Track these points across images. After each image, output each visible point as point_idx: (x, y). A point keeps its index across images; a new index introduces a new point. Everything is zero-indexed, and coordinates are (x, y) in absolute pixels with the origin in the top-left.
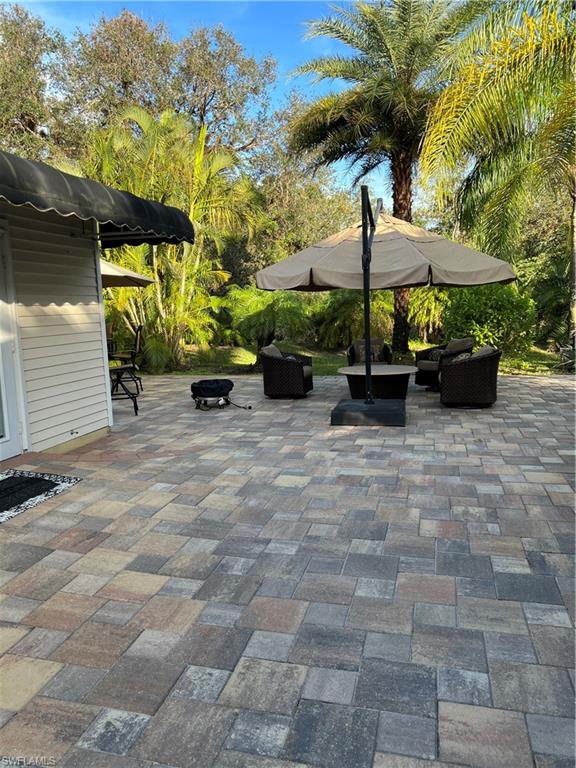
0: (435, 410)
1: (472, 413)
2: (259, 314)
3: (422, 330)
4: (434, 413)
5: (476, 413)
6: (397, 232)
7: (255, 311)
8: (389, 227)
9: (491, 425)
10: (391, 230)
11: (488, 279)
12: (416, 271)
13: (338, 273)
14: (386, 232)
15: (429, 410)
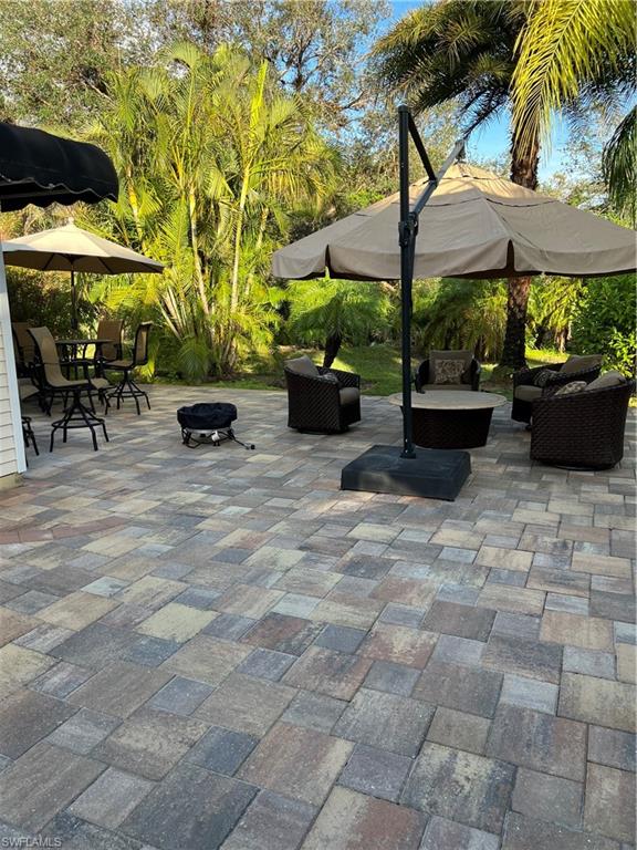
0: (520, 469)
1: (577, 477)
2: (317, 312)
3: (559, 334)
4: (515, 476)
5: (582, 481)
6: (475, 189)
7: (313, 307)
8: (467, 183)
9: (598, 508)
10: (467, 187)
11: (619, 263)
12: (488, 251)
13: (368, 253)
14: (460, 190)
15: (511, 468)
